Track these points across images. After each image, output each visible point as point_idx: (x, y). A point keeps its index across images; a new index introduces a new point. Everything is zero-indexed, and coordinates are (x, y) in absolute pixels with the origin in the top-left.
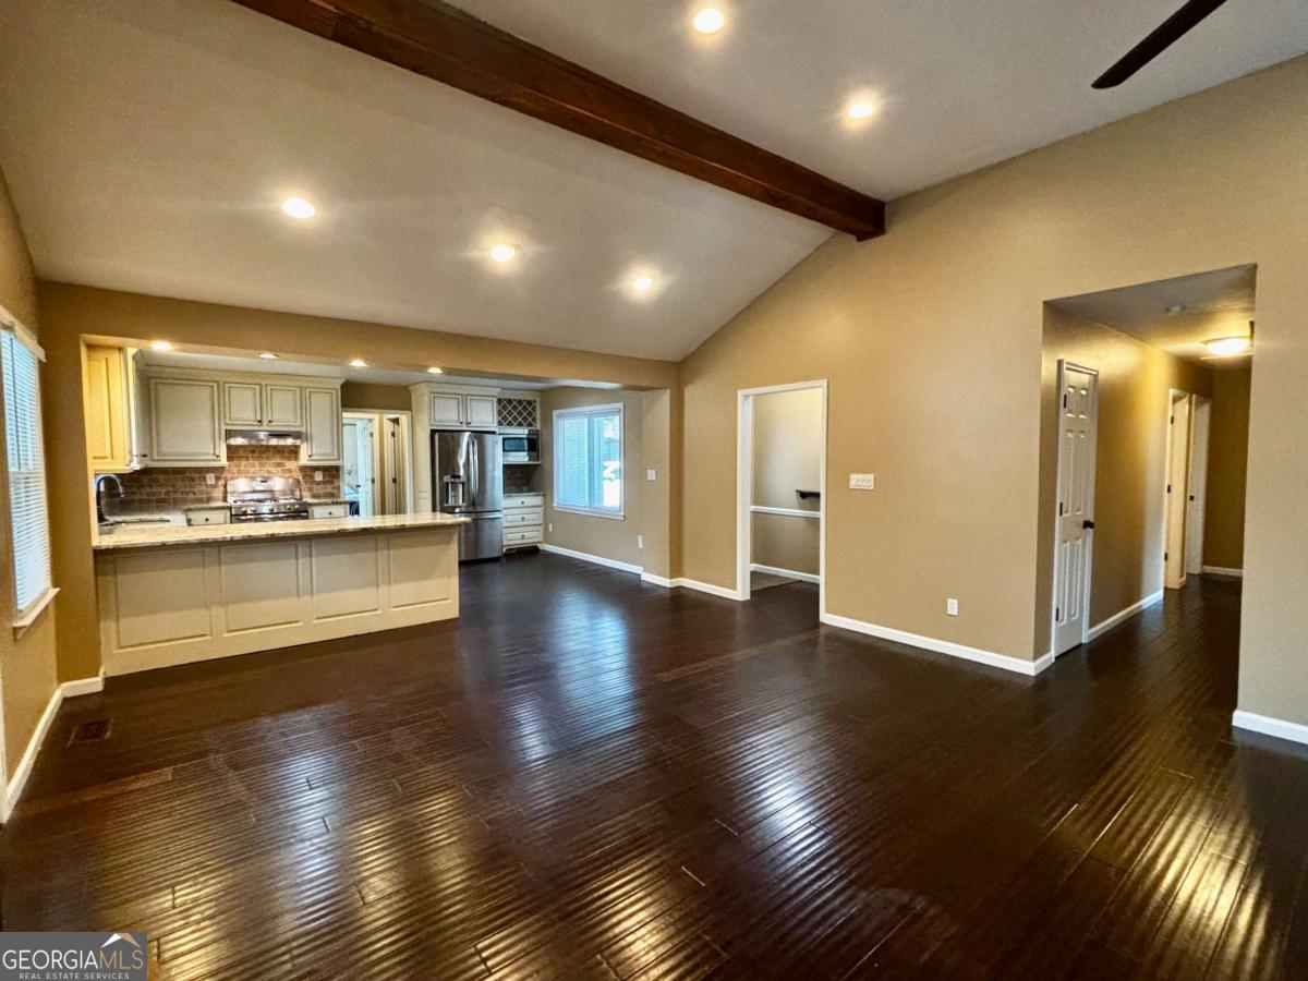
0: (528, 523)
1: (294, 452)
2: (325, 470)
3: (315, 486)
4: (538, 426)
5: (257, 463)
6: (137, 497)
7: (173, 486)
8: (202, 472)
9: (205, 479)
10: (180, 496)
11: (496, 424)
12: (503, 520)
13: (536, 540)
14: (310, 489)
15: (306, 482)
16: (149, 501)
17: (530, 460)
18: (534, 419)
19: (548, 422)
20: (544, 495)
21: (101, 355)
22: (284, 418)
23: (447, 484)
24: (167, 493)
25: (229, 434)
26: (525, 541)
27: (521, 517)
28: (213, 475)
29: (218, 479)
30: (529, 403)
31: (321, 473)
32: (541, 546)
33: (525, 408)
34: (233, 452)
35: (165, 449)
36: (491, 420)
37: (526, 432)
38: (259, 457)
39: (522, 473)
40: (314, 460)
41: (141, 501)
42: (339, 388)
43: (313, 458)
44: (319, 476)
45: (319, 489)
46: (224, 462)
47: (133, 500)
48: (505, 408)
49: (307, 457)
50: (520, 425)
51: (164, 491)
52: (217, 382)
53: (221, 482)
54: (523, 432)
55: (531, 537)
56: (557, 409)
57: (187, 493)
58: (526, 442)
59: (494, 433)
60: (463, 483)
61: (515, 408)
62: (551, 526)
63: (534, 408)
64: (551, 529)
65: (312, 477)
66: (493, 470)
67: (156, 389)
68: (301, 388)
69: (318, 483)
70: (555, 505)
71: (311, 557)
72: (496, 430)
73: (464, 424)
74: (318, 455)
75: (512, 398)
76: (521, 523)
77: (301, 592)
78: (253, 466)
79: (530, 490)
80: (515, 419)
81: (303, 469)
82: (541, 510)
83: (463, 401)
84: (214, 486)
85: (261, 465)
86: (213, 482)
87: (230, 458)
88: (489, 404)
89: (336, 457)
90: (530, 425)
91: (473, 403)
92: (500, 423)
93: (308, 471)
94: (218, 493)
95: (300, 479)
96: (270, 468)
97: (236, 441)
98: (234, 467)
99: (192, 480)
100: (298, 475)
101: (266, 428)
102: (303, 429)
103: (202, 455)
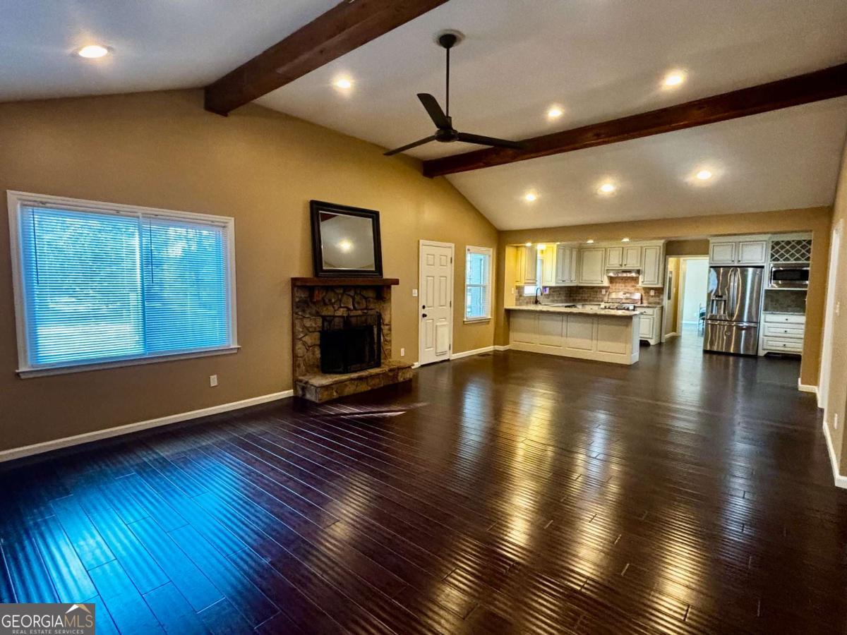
0: (790, 335)
1: (636, 280)
2: (656, 289)
3: (650, 298)
5: (623, 285)
6: (577, 298)
7: (590, 294)
8: (603, 288)
9: (601, 291)
10: (592, 298)
11: (764, 261)
12: (765, 330)
13: (798, 350)
14: (648, 299)
15: (646, 296)
21: (520, 249)
22: (632, 263)
23: (713, 301)
24: (587, 297)
25: (608, 271)
26: (786, 349)
27: (783, 330)
29: (606, 292)
31: (653, 291)
34: (612, 280)
35: (584, 278)
38: (625, 283)
41: (579, 300)
42: (662, 245)
43: (645, 283)
44: (652, 293)
45: (651, 300)
46: (606, 283)
49: (642, 283)
50: (797, 260)
52: (606, 249)
53: (607, 294)
55: (794, 347)
57: (595, 297)
59: (762, 267)
60: (725, 301)
65: (648, 293)
67: (583, 253)
69: (652, 296)
72: (765, 265)
73: (737, 262)
74: (648, 281)
76: (784, 335)
77: (562, 336)
78: (620, 286)
80: (792, 255)
81: (644, 289)
83: (736, 247)
84: (605, 295)
85: (626, 286)
86: (604, 293)
87: (611, 282)
88: (760, 246)
89: (656, 283)
93: (647, 290)
94: (606, 299)
95: (644, 295)
96: (629, 287)
97: (611, 274)
98: (613, 287)
99: (597, 292)
100: (643, 292)
101: (623, 268)
102: (641, 268)
103: (596, 281)
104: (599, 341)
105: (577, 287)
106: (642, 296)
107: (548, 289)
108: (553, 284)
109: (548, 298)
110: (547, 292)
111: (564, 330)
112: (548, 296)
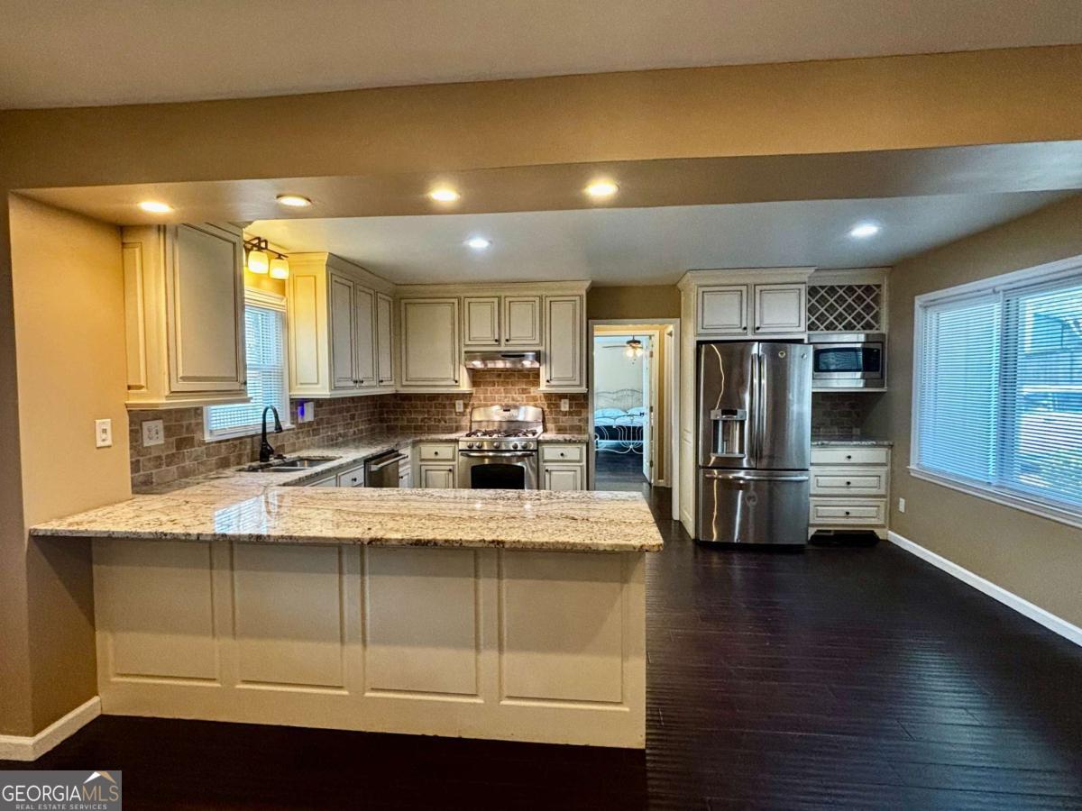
0: (859, 491)
1: (533, 376)
2: (572, 397)
3: (562, 418)
4: (884, 328)
5: (501, 389)
7: (428, 412)
8: (452, 397)
9: (454, 405)
10: (433, 423)
11: (803, 328)
12: (813, 481)
13: (873, 521)
14: (556, 421)
15: (551, 413)
16: (409, 428)
17: (866, 385)
18: (876, 317)
19: (904, 319)
20: (891, 447)
22: (523, 336)
23: (716, 422)
24: (422, 420)
25: (471, 355)
26: (850, 521)
27: (844, 479)
28: (461, 402)
29: (466, 406)
30: (868, 289)
31: (567, 401)
32: (880, 533)
33: (860, 299)
34: (476, 377)
35: (412, 375)
36: (795, 321)
37: (862, 338)
38: (505, 383)
39: (852, 406)
40: (553, 386)
41: (402, 428)
42: (584, 293)
43: (553, 383)
44: (565, 406)
45: (566, 421)
46: (465, 386)
47: (397, 426)
48: (822, 300)
49: (545, 383)
50: (850, 327)
51: (420, 417)
52: (459, 299)
53: (468, 410)
54: (855, 339)
55: (865, 515)
56: (921, 293)
57: (439, 421)
58: (861, 354)
59: (800, 341)
60: (744, 422)
61: (841, 300)
62: (902, 501)
63: (876, 300)
64: (902, 508)
65: (558, 406)
66: (800, 401)
67: (406, 309)
68: (541, 297)
69: (565, 414)
70: (912, 467)
71: (363, 574)
72: (805, 337)
73: (749, 331)
74: (559, 379)
75: (834, 283)
76: (845, 491)
77: (346, 639)
78: (498, 392)
79: (864, 436)
80: (840, 318)
81: (548, 396)
82: (882, 471)
83: (751, 294)
84: (463, 414)
85: (506, 391)
86: (462, 410)
87: (475, 383)
88: (794, 296)
89: (577, 383)
90: (868, 326)
91: (767, 297)
92: (811, 327)
93: (553, 399)
94: (465, 422)
95: (546, 409)
96: (515, 394)
97: (478, 364)
98: (480, 394)
99: (444, 406)
100: (544, 404)
101: (503, 348)
102: (542, 349)
103: (443, 379)
104: (507, 656)
105: (395, 395)
106: (543, 412)
107: (309, 409)
108: (323, 391)
109: (316, 432)
110: (309, 416)
111: (351, 610)
112: (312, 429)
